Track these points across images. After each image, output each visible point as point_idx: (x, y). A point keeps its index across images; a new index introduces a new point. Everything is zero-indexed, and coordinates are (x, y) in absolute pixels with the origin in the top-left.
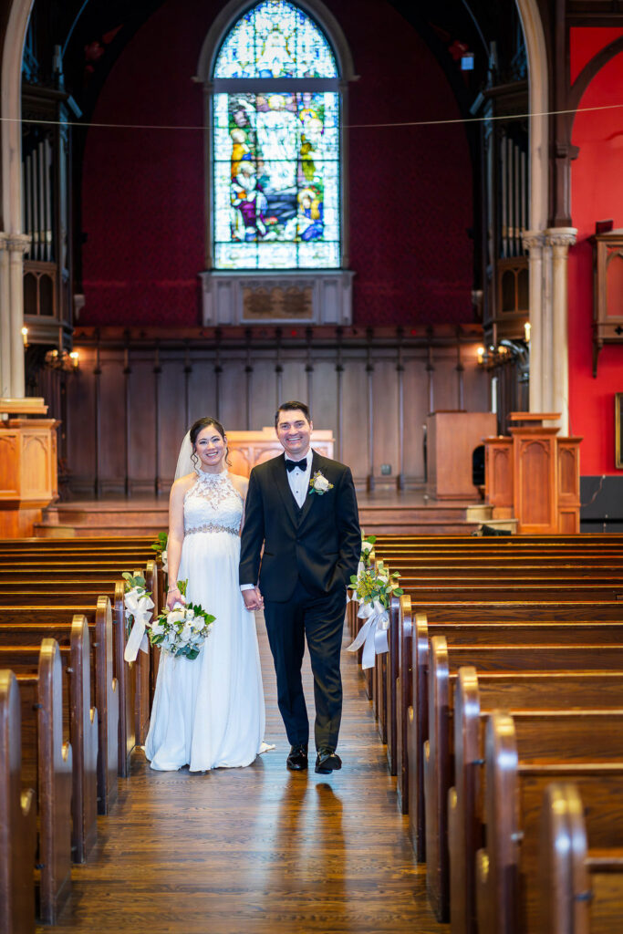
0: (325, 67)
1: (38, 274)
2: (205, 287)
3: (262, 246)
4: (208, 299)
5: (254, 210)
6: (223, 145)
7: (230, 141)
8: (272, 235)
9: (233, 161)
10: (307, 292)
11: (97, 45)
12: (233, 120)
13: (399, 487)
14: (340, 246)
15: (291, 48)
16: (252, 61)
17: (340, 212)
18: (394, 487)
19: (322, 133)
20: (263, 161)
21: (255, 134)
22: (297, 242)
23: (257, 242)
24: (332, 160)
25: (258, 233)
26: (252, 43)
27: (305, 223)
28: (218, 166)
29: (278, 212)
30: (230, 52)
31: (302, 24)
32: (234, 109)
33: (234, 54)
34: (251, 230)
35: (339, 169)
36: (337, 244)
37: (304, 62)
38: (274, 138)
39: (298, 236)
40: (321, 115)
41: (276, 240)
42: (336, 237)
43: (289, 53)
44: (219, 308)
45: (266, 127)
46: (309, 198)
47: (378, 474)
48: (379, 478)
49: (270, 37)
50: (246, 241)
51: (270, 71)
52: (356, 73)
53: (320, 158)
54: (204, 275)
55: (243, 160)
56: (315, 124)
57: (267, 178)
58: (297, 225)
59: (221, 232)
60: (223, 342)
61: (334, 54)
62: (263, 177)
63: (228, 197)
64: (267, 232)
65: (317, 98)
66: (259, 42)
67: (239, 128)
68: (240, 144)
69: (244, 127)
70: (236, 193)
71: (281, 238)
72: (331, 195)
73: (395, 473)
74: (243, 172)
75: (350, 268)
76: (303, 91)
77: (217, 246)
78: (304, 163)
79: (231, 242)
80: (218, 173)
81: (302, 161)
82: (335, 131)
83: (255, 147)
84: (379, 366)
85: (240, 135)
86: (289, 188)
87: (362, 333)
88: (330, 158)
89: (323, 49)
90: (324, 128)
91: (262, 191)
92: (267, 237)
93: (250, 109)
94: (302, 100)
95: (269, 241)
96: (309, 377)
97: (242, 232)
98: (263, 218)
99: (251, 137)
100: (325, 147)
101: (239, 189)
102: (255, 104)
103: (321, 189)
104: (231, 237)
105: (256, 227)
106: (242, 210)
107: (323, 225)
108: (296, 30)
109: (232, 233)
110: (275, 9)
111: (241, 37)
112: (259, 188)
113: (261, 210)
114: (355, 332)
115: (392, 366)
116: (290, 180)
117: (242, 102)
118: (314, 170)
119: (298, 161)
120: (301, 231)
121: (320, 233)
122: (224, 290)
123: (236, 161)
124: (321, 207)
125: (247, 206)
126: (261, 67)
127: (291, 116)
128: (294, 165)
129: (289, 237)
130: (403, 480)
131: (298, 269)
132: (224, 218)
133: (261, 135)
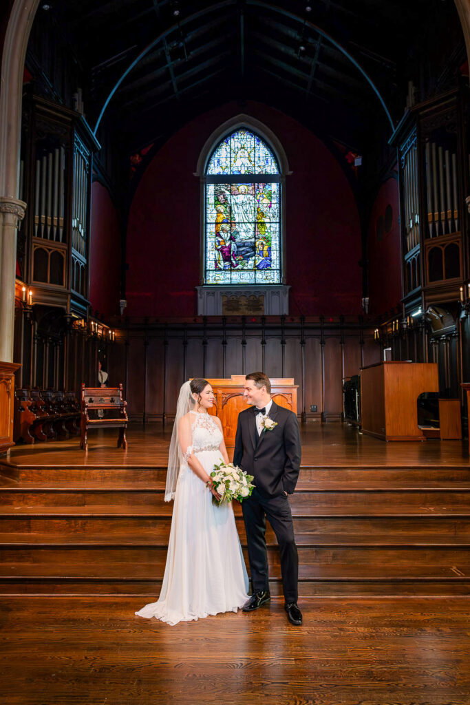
0: (272, 169)
1: (50, 250)
2: (199, 295)
3: (233, 273)
4: (200, 302)
5: (230, 251)
6: (211, 215)
7: (215, 212)
8: (240, 267)
9: (217, 223)
10: (261, 298)
11: (138, 156)
12: (217, 200)
13: (323, 420)
14: (280, 273)
15: (252, 159)
16: (229, 166)
17: (280, 253)
18: (320, 419)
19: (270, 207)
20: (235, 223)
21: (230, 208)
22: (255, 270)
23: (231, 270)
24: (276, 223)
25: (232, 265)
26: (229, 155)
27: (259, 259)
28: (208, 226)
29: (243, 253)
30: (216, 161)
31: (259, 145)
32: (218, 193)
33: (218, 162)
34: (227, 263)
35: (280, 228)
36: (278, 271)
37: (259, 166)
38: (241, 210)
39: (255, 266)
40: (270, 196)
41: (242, 269)
42: (278, 267)
43: (250, 161)
44: (207, 307)
45: (236, 204)
46: (262, 244)
47: (308, 411)
48: (308, 415)
49: (239, 152)
50: (224, 270)
51: (239, 172)
52: (290, 170)
53: (268, 221)
54: (198, 288)
55: (222, 223)
56: (266, 201)
57: (238, 233)
58: (255, 260)
59: (210, 264)
60: (208, 325)
61: (277, 162)
62: (234, 232)
63: (214, 244)
64: (237, 264)
65: (267, 187)
66: (233, 155)
67: (221, 204)
68: (221, 213)
69: (224, 204)
70: (219, 242)
71: (245, 268)
72: (275, 242)
73: (320, 410)
74: (223, 230)
75: (287, 284)
76: (259, 182)
77: (208, 272)
78: (258, 224)
79: (215, 270)
80: (208, 230)
81: (258, 223)
82: (278, 205)
83: (230, 215)
84: (308, 341)
85: (222, 208)
86: (250, 238)
87: (297, 320)
88: (274, 221)
89: (270, 159)
90: (271, 204)
91: (234, 241)
92: (237, 268)
93: (227, 193)
94: (258, 188)
95: (238, 270)
96: (263, 347)
97: (221, 265)
98: (235, 256)
99: (228, 210)
100: (271, 215)
101: (220, 240)
102: (230, 191)
103: (269, 239)
104: (216, 267)
105: (231, 261)
106: (222, 251)
107: (271, 260)
108: (254, 148)
109: (216, 265)
110: (242, 136)
111: (223, 151)
112: (232, 239)
113: (234, 252)
114: (292, 320)
115: (317, 341)
116: (251, 234)
117: (222, 189)
118: (266, 228)
119: (255, 223)
120: (257, 264)
121: (270, 265)
122: (211, 298)
123: (219, 223)
124: (270, 249)
125: (225, 249)
126: (235, 169)
127: (252, 198)
128: (253, 225)
129: (250, 267)
130: (325, 416)
131: (255, 284)
132: (211, 256)
133: (235, 208)
